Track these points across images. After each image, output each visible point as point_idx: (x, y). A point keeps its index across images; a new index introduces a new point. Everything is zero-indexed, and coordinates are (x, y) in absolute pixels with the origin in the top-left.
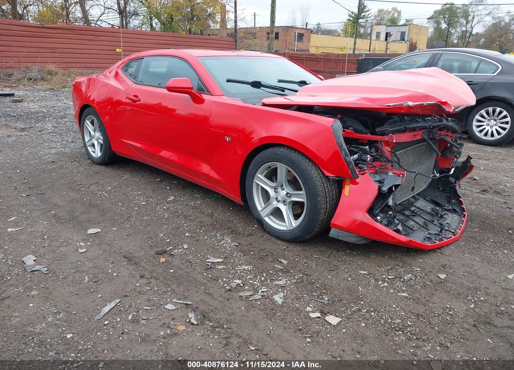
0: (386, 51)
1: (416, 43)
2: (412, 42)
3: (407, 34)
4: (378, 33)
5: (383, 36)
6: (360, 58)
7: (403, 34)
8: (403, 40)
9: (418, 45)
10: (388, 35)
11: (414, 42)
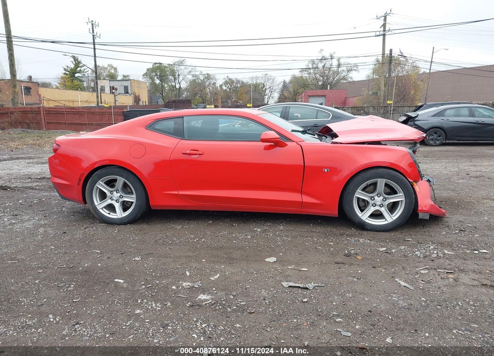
0: (115, 103)
1: (139, 96)
2: (136, 95)
3: (129, 88)
4: (102, 86)
5: (107, 90)
6: (125, 110)
7: (126, 88)
8: (127, 93)
9: (141, 97)
10: (112, 88)
11: (137, 95)
